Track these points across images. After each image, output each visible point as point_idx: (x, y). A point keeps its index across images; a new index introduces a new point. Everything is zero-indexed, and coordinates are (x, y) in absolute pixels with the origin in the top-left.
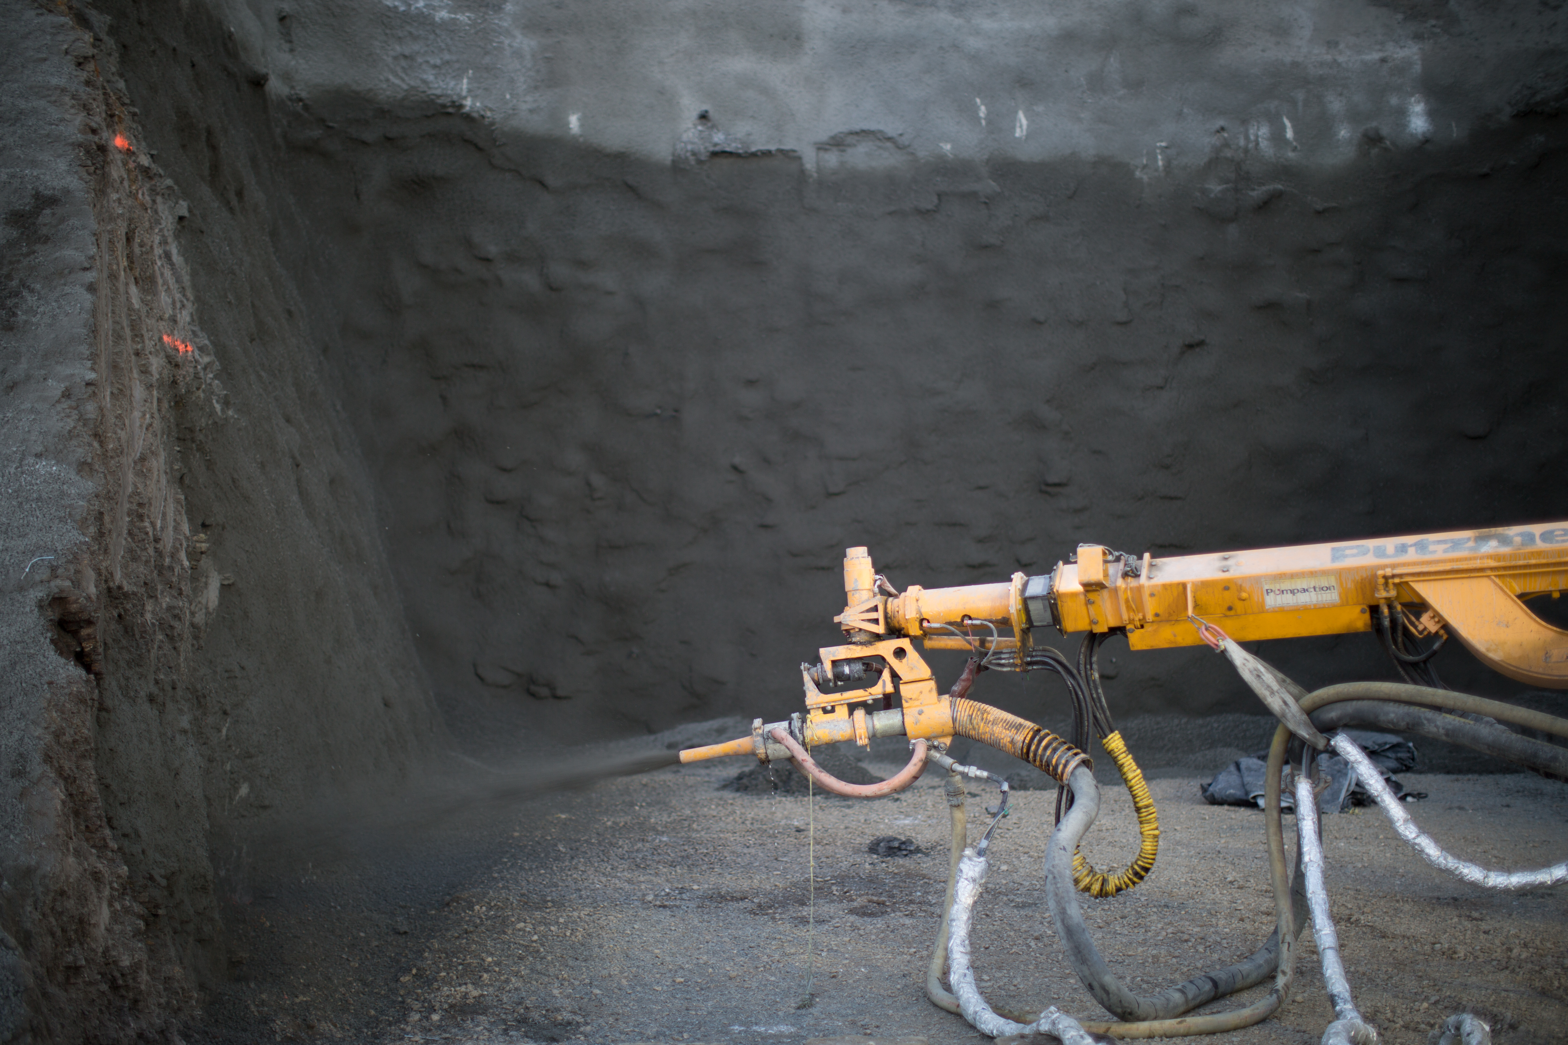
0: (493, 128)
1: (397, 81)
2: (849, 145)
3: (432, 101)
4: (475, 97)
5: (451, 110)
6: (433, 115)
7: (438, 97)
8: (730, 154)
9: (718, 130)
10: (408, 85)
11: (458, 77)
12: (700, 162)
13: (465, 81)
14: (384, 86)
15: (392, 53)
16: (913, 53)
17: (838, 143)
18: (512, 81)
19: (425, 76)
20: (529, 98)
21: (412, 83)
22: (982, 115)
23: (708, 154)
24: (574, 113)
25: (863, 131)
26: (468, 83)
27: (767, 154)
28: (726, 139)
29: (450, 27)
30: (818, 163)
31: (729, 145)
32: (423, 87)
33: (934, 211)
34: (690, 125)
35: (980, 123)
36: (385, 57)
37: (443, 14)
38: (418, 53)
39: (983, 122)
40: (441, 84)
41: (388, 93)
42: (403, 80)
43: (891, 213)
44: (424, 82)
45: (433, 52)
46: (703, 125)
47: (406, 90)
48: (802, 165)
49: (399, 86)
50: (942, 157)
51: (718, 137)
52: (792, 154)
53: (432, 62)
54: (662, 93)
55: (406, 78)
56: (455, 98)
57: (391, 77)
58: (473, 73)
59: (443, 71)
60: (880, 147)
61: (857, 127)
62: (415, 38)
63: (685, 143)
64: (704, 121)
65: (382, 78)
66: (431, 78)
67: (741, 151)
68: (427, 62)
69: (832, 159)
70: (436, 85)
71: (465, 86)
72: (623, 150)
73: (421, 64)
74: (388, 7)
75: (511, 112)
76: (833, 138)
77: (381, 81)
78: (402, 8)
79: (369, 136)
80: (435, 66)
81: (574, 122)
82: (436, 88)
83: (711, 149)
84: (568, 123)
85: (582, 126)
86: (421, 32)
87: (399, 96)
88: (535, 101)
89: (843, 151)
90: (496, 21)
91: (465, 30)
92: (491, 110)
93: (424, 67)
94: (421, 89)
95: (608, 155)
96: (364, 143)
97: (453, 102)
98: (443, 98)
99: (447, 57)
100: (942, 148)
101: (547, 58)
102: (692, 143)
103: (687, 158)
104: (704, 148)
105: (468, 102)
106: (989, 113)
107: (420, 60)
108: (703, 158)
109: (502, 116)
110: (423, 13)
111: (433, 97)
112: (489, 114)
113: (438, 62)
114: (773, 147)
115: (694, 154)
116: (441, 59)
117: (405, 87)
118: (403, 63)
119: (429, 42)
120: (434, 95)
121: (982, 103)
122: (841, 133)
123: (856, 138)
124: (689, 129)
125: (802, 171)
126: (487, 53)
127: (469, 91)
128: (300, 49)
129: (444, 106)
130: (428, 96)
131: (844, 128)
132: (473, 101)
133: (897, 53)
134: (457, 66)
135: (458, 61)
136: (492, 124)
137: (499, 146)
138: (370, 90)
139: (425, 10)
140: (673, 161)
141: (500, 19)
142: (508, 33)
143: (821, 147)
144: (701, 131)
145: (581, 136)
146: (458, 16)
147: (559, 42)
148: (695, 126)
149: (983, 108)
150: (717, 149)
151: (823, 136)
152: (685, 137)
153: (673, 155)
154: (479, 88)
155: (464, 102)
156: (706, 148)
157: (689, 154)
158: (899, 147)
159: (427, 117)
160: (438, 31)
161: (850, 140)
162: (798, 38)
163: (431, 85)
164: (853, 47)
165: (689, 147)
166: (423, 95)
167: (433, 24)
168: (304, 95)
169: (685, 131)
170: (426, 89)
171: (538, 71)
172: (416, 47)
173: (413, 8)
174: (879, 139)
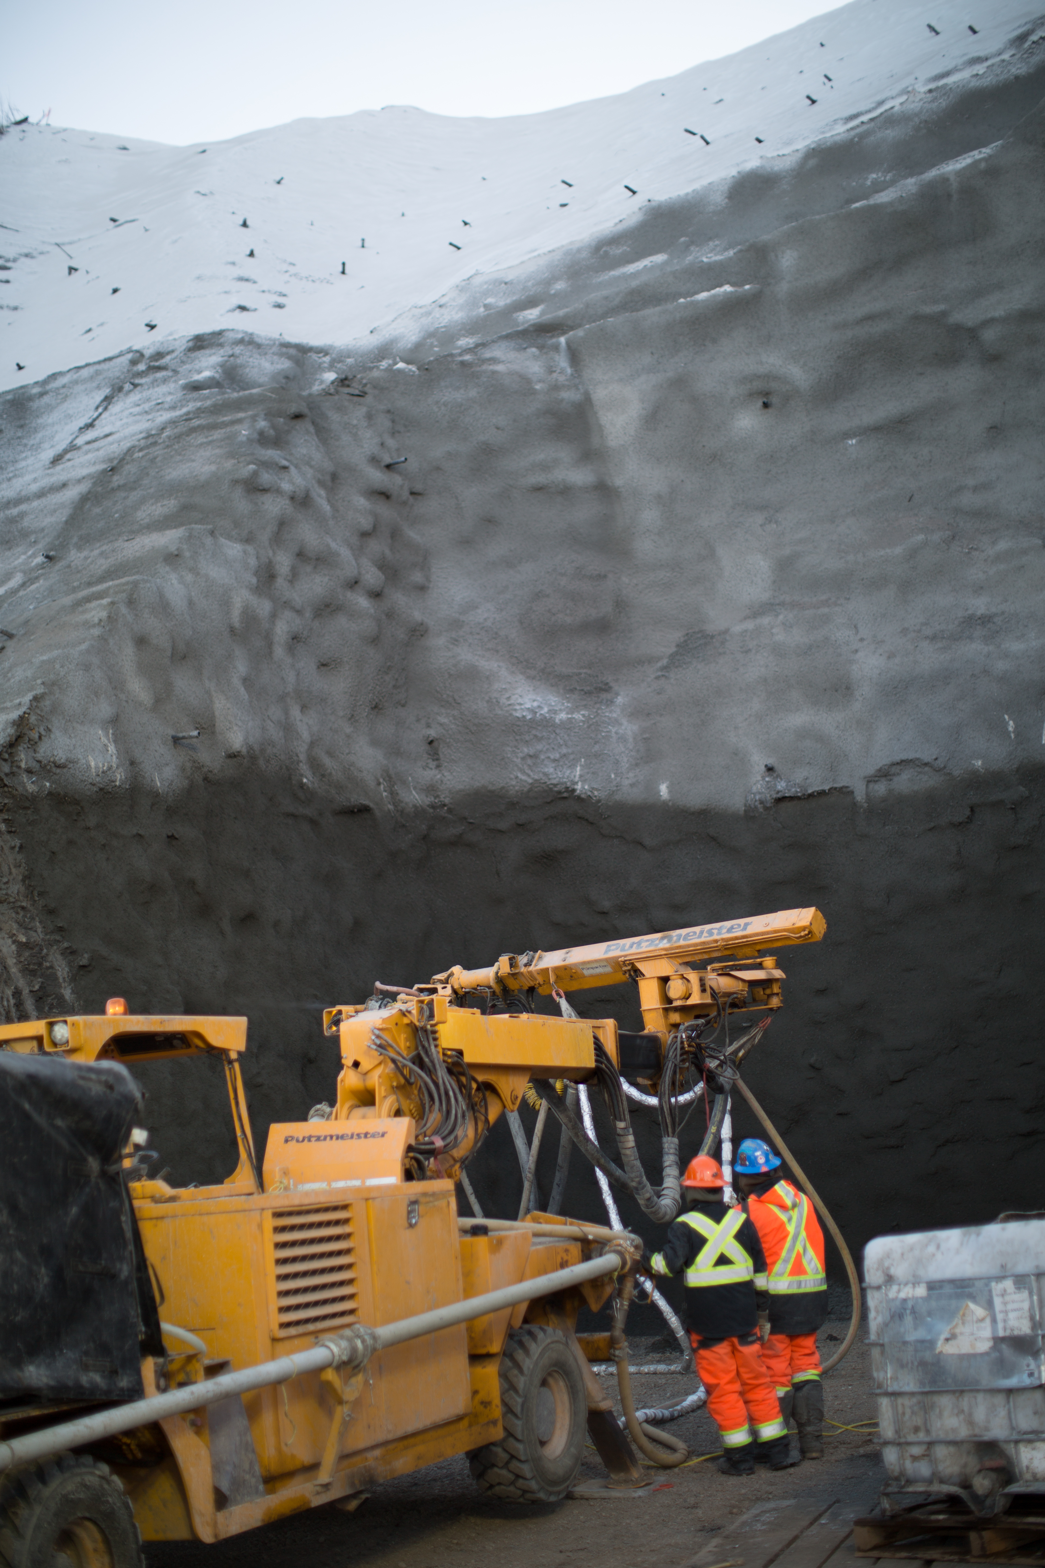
0: (600, 804)
1: (524, 777)
2: (894, 775)
3: (551, 789)
4: (584, 781)
5: (565, 795)
6: (552, 801)
7: (555, 785)
8: (791, 798)
9: (781, 779)
10: (533, 779)
11: (572, 767)
12: (766, 809)
13: (578, 768)
14: (514, 783)
15: (521, 755)
16: (948, 684)
17: (884, 774)
18: (617, 762)
19: (546, 770)
20: (631, 775)
21: (536, 777)
22: (1011, 729)
23: (773, 801)
24: (663, 783)
25: (902, 761)
26: (581, 770)
27: (822, 793)
28: (787, 786)
29: (568, 726)
30: (867, 794)
31: (789, 790)
32: (545, 779)
33: (967, 823)
34: (759, 778)
35: (1010, 737)
36: (515, 759)
37: (563, 716)
38: (541, 751)
39: (1013, 736)
40: (559, 774)
41: (517, 788)
42: (529, 776)
43: (930, 830)
44: (545, 774)
45: (553, 749)
46: (769, 776)
47: (531, 784)
48: (854, 798)
49: (526, 781)
50: (975, 773)
51: (781, 785)
52: (844, 790)
53: (552, 757)
54: (736, 754)
55: (531, 774)
56: (569, 784)
57: (519, 775)
58: (585, 761)
59: (561, 763)
60: (920, 773)
61: (898, 759)
62: (539, 739)
63: (755, 794)
64: (771, 772)
65: (512, 776)
66: (551, 770)
67: (799, 794)
68: (549, 758)
69: (881, 789)
70: (555, 776)
71: (578, 773)
72: (705, 807)
73: (543, 760)
74: (518, 718)
75: (615, 788)
76: (880, 770)
77: (511, 779)
78: (529, 717)
79: (503, 825)
80: (555, 760)
81: (664, 790)
82: (555, 778)
83: (775, 796)
84: (659, 791)
85: (670, 792)
86: (544, 734)
87: (526, 789)
88: (635, 776)
89: (891, 780)
90: (607, 714)
91: (580, 726)
92: (597, 790)
93: (546, 762)
94: (542, 781)
95: (693, 814)
96: (500, 831)
97: (567, 788)
98: (559, 786)
99: (564, 750)
100: (974, 765)
101: (645, 739)
102: (760, 793)
103: (756, 807)
104: (769, 796)
105: (579, 787)
106: (1016, 728)
107: (542, 757)
108: (768, 805)
109: (606, 793)
110: (545, 717)
111: (551, 786)
112: (596, 793)
113: (557, 756)
114: (826, 787)
115: (761, 802)
116: (560, 753)
117: (530, 781)
118: (529, 762)
119: (551, 741)
120: (552, 784)
121: (1010, 718)
122: (886, 765)
123: (899, 767)
124: (758, 781)
125: (855, 804)
126: (596, 743)
127: (581, 776)
128: (446, 764)
129: (559, 792)
130: (548, 786)
131: (887, 761)
132: (582, 784)
133: (933, 686)
134: (572, 757)
135: (573, 753)
136: (599, 801)
137: (605, 818)
138: (503, 788)
139: (547, 715)
140: (745, 811)
141: (611, 712)
142: (617, 722)
143: (870, 780)
144: (768, 782)
145: (670, 800)
146: (574, 716)
147: (655, 724)
148: (763, 778)
149: (1011, 723)
150: (779, 795)
151: (871, 770)
152: (754, 789)
153: (745, 806)
154: (588, 773)
155: (576, 787)
156: (771, 796)
157: (757, 803)
158: (938, 770)
159: (549, 803)
160: (558, 731)
161: (894, 770)
162: (848, 688)
163: (551, 777)
164: (895, 688)
165: (757, 797)
166: (544, 786)
167: (554, 725)
168: (447, 801)
169: (755, 784)
170: (547, 780)
171: (638, 751)
172: (539, 747)
173: (538, 715)
174: (918, 766)
